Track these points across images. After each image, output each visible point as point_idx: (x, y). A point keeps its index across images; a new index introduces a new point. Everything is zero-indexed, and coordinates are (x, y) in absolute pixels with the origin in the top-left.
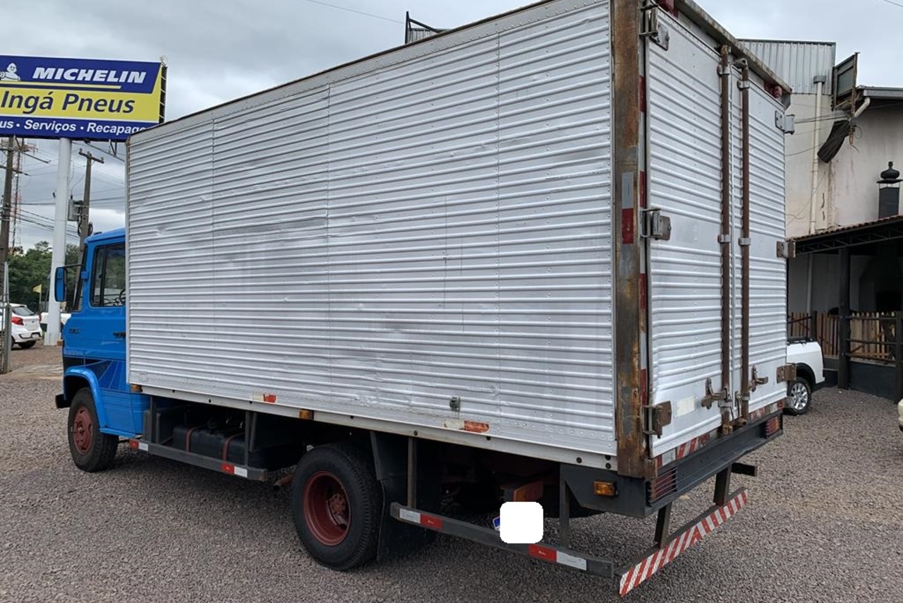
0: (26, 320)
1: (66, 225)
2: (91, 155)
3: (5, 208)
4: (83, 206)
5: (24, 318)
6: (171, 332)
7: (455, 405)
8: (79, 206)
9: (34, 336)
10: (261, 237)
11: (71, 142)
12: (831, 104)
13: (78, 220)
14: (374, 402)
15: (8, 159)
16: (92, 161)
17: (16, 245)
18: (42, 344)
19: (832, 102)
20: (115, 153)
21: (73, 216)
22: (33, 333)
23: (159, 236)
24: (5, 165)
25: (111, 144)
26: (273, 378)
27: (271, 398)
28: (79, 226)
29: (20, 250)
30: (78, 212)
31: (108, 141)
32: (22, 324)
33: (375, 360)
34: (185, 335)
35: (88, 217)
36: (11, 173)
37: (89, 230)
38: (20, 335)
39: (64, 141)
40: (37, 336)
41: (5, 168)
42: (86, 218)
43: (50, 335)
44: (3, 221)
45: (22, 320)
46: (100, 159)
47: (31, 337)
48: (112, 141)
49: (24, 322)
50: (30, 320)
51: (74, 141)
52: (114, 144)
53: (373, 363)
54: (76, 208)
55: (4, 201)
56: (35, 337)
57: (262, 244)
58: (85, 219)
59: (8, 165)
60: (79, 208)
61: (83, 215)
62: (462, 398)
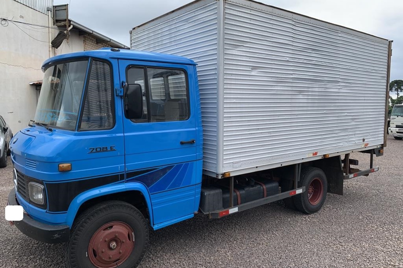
6: (261, 133)
7: (364, 140)
10: (316, 85)
12: (53, 22)
14: (347, 145)
19: (54, 21)
23: (253, 73)
26: (318, 145)
27: (316, 154)
33: (347, 131)
34: (272, 133)
53: (347, 132)
57: (317, 88)
62: (365, 138)
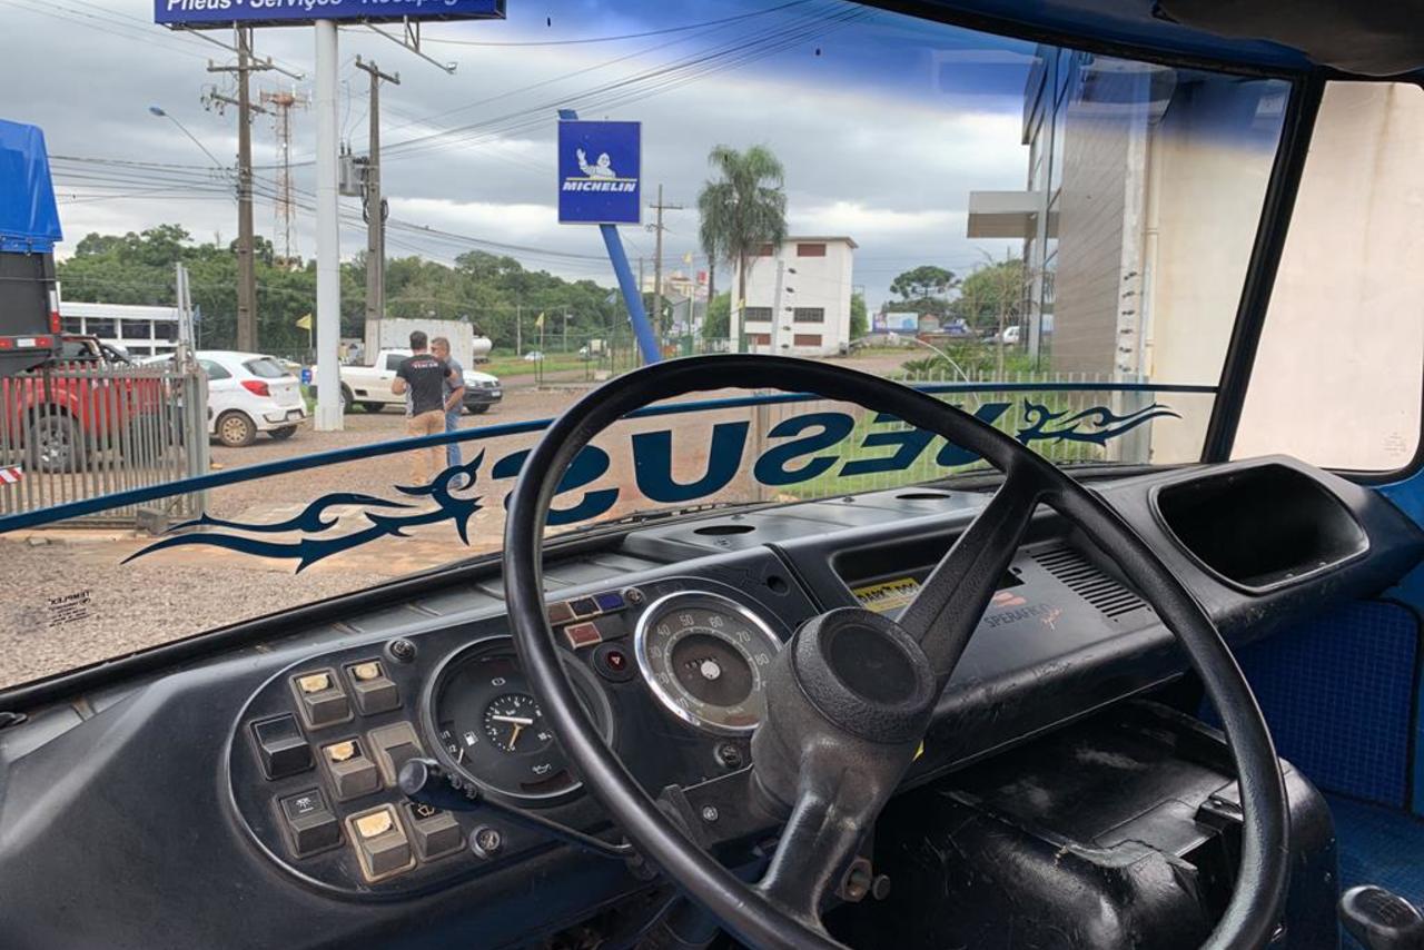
0: (275, 386)
1: (337, 203)
2: (376, 68)
3: (243, 177)
4: (369, 167)
5: (269, 381)
8: (362, 166)
9: (291, 417)
11: (336, 29)
13: (362, 195)
15: (241, 86)
16: (380, 79)
17: (291, 255)
18: (311, 429)
20: (417, 45)
21: (353, 186)
22: (290, 412)
24: (237, 98)
25: (409, 26)
28: (365, 204)
29: (298, 261)
30: (362, 179)
31: (402, 21)
32: (267, 394)
35: (378, 187)
36: (248, 113)
37: (382, 211)
38: (264, 416)
39: (322, 26)
40: (298, 416)
41: (236, 103)
42: (375, 190)
43: (324, 411)
44: (241, 201)
45: (266, 386)
46: (393, 77)
47: (286, 419)
48: (410, 20)
49: (271, 392)
50: (282, 385)
51: (340, 27)
52: (413, 25)
54: (358, 170)
55: (241, 165)
56: (294, 418)
58: (373, 190)
59: (241, 96)
60: (363, 170)
61: (369, 183)
